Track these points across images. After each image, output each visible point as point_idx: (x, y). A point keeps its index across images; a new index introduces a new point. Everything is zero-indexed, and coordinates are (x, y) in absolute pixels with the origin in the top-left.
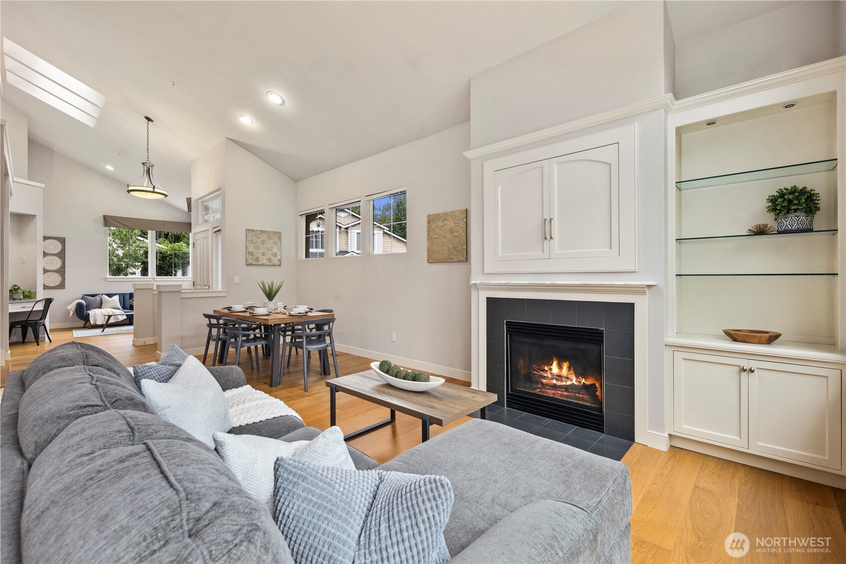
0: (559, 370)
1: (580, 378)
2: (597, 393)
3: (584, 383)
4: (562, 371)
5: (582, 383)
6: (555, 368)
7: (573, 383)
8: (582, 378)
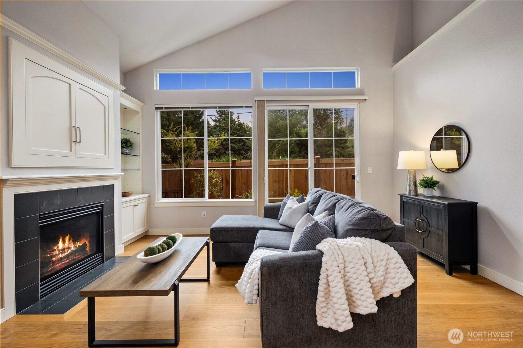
0: (63, 244)
1: (76, 243)
2: (86, 250)
3: (79, 246)
4: (65, 244)
5: (78, 247)
6: (61, 245)
7: (72, 250)
8: (77, 242)
